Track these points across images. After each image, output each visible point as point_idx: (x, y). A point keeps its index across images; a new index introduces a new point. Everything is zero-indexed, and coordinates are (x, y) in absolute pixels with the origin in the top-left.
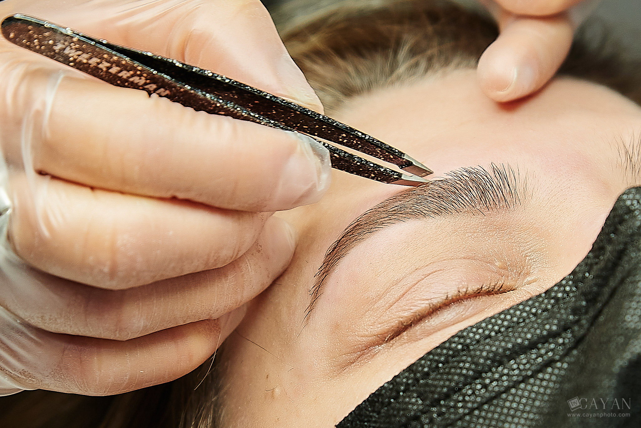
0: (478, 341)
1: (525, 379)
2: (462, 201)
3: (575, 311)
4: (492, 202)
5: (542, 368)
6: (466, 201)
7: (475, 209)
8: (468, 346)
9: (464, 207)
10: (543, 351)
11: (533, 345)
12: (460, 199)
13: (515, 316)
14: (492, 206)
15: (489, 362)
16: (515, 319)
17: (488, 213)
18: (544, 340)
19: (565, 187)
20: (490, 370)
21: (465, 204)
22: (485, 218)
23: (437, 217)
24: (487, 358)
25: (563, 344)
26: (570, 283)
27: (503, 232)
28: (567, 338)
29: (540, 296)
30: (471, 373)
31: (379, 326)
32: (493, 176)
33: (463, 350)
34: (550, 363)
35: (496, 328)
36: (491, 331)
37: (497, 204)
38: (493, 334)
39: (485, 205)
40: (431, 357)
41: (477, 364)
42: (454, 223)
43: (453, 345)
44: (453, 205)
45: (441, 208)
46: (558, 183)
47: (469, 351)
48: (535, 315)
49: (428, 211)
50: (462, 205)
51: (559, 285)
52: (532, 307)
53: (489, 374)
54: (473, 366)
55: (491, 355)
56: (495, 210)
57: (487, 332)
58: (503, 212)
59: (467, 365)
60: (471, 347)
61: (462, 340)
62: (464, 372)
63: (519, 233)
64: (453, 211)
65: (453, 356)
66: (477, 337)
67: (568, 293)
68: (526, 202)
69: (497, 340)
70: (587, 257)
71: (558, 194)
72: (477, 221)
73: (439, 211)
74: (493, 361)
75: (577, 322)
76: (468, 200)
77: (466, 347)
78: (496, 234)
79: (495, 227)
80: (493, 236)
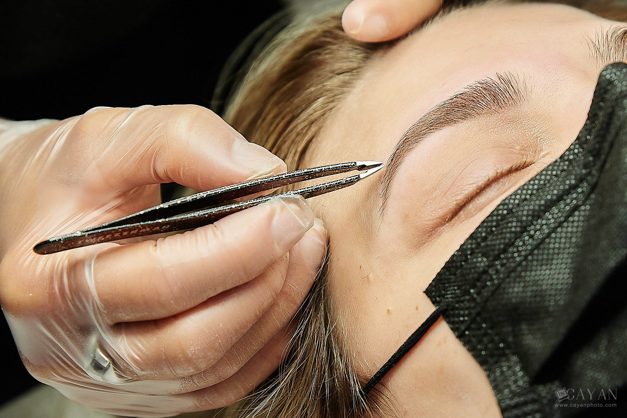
0: (518, 205)
1: (560, 225)
2: (480, 106)
3: (586, 166)
4: (503, 102)
5: (571, 213)
6: (483, 106)
7: (491, 110)
8: (511, 210)
9: (483, 110)
10: (568, 201)
11: (560, 198)
12: (478, 105)
13: (542, 180)
14: (504, 105)
15: (530, 218)
16: (542, 182)
17: (502, 111)
18: (567, 192)
19: (555, 80)
20: (532, 224)
21: (483, 108)
22: (500, 115)
23: (465, 122)
24: (528, 216)
25: (583, 192)
26: (577, 146)
27: (515, 123)
28: (584, 187)
29: (556, 161)
30: (518, 229)
31: (440, 210)
32: (499, 82)
33: (508, 214)
34: (576, 208)
35: (529, 192)
36: (527, 194)
37: (507, 103)
38: (528, 197)
39: (498, 105)
40: (485, 224)
41: (521, 222)
42: (478, 124)
43: (500, 212)
44: (474, 111)
45: (466, 114)
46: (550, 78)
47: (512, 213)
48: (556, 176)
49: (457, 118)
50: (481, 109)
51: (569, 150)
52: (552, 170)
53: (532, 227)
54: (519, 224)
55: (530, 213)
56: (507, 108)
57: (523, 197)
58: (513, 108)
59: (514, 224)
60: (514, 210)
61: (506, 207)
62: (513, 229)
63: (528, 122)
65: (502, 220)
66: (517, 202)
67: (577, 154)
68: (528, 97)
69: (532, 200)
70: (586, 125)
71: (551, 86)
72: (495, 119)
73: (465, 117)
74: (533, 216)
75: (589, 174)
76: (484, 104)
77: (510, 211)
78: (511, 126)
79: (509, 120)
80: (509, 127)
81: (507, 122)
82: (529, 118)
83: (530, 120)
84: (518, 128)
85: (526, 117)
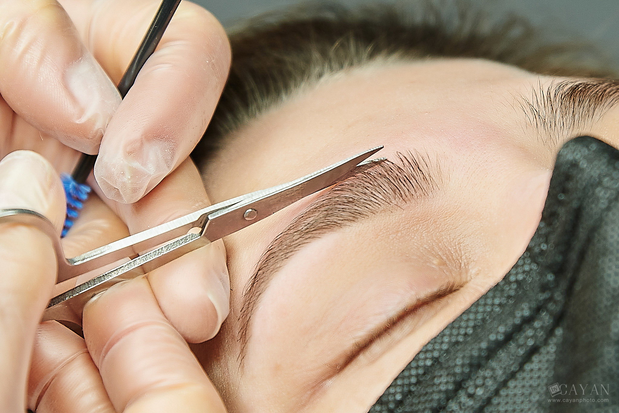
0: (447, 351)
1: (513, 375)
2: (375, 200)
4: (407, 193)
6: (380, 200)
7: (391, 206)
9: (380, 206)
12: (373, 199)
14: (409, 197)
15: (467, 369)
16: (480, 317)
17: (406, 206)
19: (482, 162)
21: (379, 203)
22: (404, 212)
23: (354, 224)
24: (463, 366)
29: (498, 285)
30: (451, 387)
35: (462, 331)
37: (413, 194)
38: (460, 338)
39: (401, 198)
41: (454, 375)
42: (374, 227)
43: (421, 363)
44: (367, 207)
45: (356, 213)
46: (474, 159)
47: (439, 363)
48: (500, 305)
49: (342, 220)
50: (377, 205)
52: (494, 297)
54: (451, 379)
55: (467, 361)
56: (413, 201)
58: (422, 201)
59: (444, 380)
60: (442, 360)
61: (429, 355)
62: (443, 387)
64: (369, 214)
65: (424, 374)
66: (445, 347)
68: (445, 186)
72: (396, 218)
76: (381, 197)
77: (436, 360)
78: (421, 228)
79: (417, 219)
80: (417, 230)
81: (415, 222)
82: (447, 215)
83: (448, 217)
84: (431, 230)
85: (442, 214)
